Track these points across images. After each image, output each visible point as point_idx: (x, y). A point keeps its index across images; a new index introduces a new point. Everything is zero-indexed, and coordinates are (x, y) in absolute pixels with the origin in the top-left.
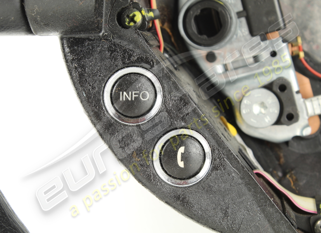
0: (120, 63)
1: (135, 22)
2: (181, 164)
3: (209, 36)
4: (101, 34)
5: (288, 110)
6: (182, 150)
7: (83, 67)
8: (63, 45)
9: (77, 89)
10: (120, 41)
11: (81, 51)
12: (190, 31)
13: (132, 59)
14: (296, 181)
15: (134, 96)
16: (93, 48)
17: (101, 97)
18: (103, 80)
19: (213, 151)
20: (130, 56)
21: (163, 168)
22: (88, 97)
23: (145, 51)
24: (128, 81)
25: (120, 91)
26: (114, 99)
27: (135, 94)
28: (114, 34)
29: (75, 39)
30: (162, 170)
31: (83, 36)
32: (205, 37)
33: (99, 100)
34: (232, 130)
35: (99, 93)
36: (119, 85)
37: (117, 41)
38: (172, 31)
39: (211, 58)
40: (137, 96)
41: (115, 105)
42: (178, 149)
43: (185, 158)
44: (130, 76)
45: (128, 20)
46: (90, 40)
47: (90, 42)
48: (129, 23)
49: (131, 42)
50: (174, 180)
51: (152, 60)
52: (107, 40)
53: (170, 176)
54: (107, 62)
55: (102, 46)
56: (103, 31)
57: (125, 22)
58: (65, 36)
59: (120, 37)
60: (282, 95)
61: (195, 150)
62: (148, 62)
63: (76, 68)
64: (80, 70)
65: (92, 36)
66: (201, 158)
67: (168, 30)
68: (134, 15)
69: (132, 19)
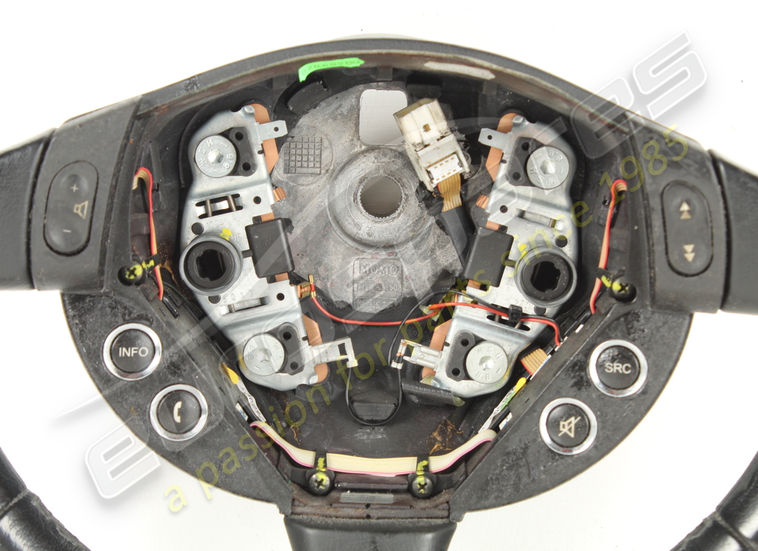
0: (120, 320)
1: (135, 276)
2: (178, 419)
3: (213, 279)
4: (102, 291)
5: (292, 360)
6: (178, 405)
7: (84, 323)
8: (64, 301)
9: (77, 345)
10: (121, 298)
11: (82, 307)
12: (191, 273)
13: (132, 316)
14: (299, 432)
15: (133, 352)
16: (94, 304)
17: (101, 353)
18: (103, 336)
19: (209, 406)
20: (130, 313)
21: (160, 423)
22: (89, 352)
23: (144, 308)
24: (127, 337)
25: (119, 347)
26: (113, 353)
27: (135, 350)
28: (115, 290)
29: (77, 295)
30: (159, 424)
31: (84, 292)
32: (207, 279)
33: (99, 356)
34: (234, 377)
35: (99, 349)
36: (118, 342)
37: (118, 298)
38: (172, 269)
39: (215, 300)
40: (136, 352)
41: (114, 360)
42: (174, 404)
43: (181, 412)
44: (129, 333)
45: (128, 273)
46: (91, 296)
47: (91, 299)
48: (129, 276)
49: (131, 299)
50: (170, 434)
51: (152, 318)
52: (108, 296)
53: (166, 430)
54: (108, 319)
55: (103, 303)
56: (104, 288)
57: (125, 275)
58: (67, 293)
59: (121, 294)
60: (287, 343)
61: (191, 405)
62: (147, 319)
63: (77, 324)
64: (81, 326)
65: (94, 292)
66: (198, 413)
67: (169, 269)
68: (135, 269)
69: (132, 272)
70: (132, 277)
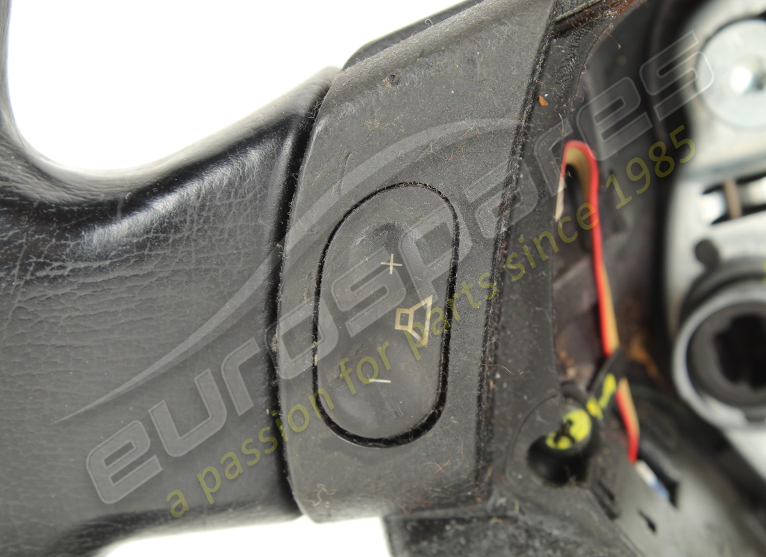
1: (572, 440)
4: (490, 504)
12: (703, 373)
16: (468, 544)
28: (522, 499)
29: (421, 522)
31: (439, 513)
37: (533, 520)
45: (552, 432)
46: (460, 521)
47: (461, 527)
48: (557, 440)
52: (505, 517)
55: (494, 538)
57: (545, 437)
59: (540, 509)
65: (467, 511)
67: (641, 355)
68: (570, 423)
69: (564, 430)
70: (564, 444)
